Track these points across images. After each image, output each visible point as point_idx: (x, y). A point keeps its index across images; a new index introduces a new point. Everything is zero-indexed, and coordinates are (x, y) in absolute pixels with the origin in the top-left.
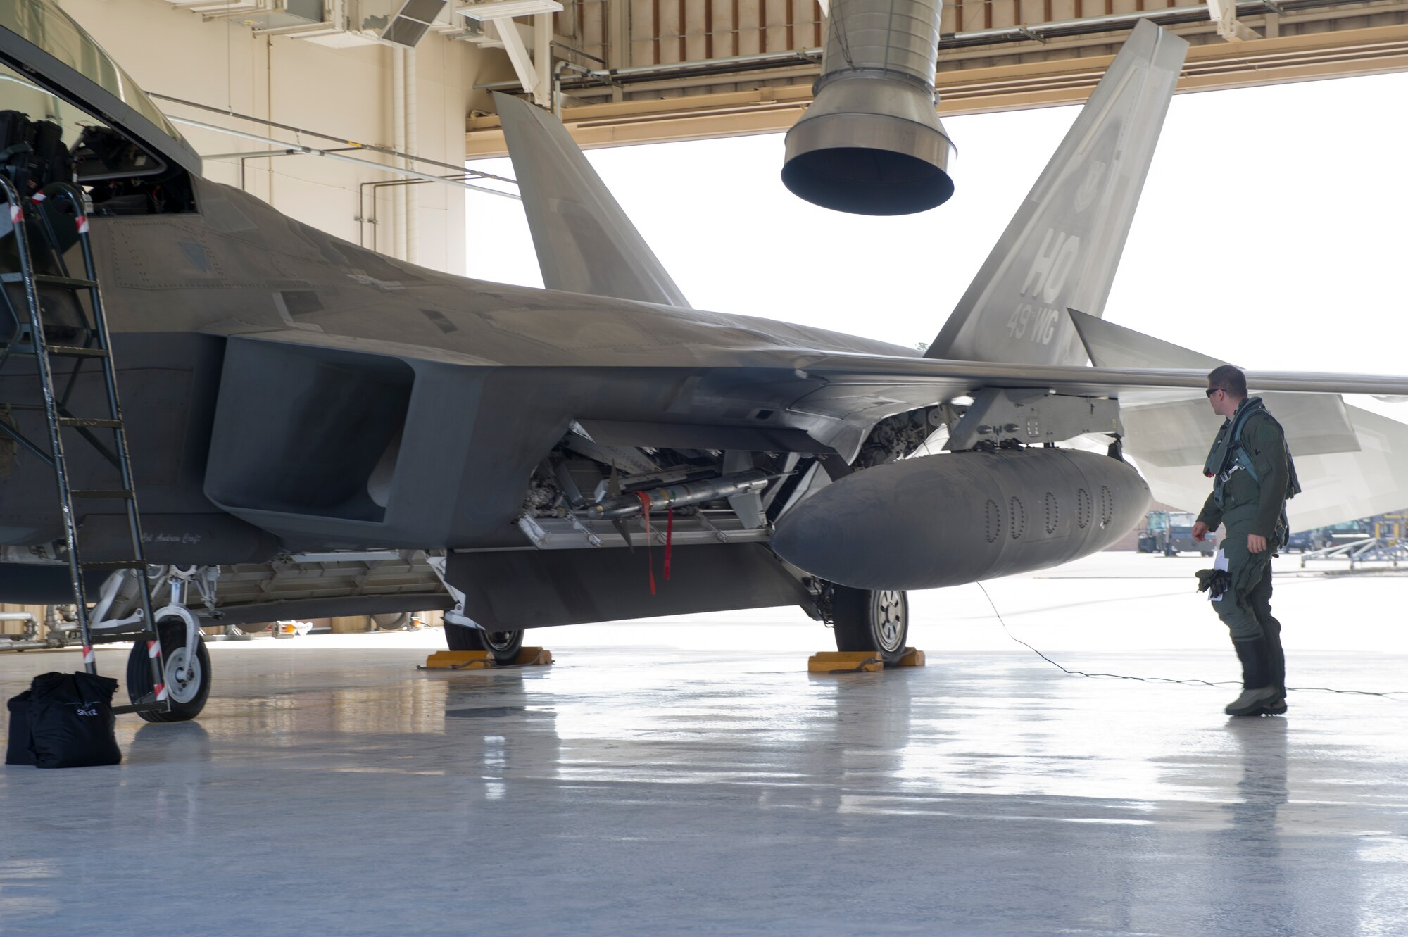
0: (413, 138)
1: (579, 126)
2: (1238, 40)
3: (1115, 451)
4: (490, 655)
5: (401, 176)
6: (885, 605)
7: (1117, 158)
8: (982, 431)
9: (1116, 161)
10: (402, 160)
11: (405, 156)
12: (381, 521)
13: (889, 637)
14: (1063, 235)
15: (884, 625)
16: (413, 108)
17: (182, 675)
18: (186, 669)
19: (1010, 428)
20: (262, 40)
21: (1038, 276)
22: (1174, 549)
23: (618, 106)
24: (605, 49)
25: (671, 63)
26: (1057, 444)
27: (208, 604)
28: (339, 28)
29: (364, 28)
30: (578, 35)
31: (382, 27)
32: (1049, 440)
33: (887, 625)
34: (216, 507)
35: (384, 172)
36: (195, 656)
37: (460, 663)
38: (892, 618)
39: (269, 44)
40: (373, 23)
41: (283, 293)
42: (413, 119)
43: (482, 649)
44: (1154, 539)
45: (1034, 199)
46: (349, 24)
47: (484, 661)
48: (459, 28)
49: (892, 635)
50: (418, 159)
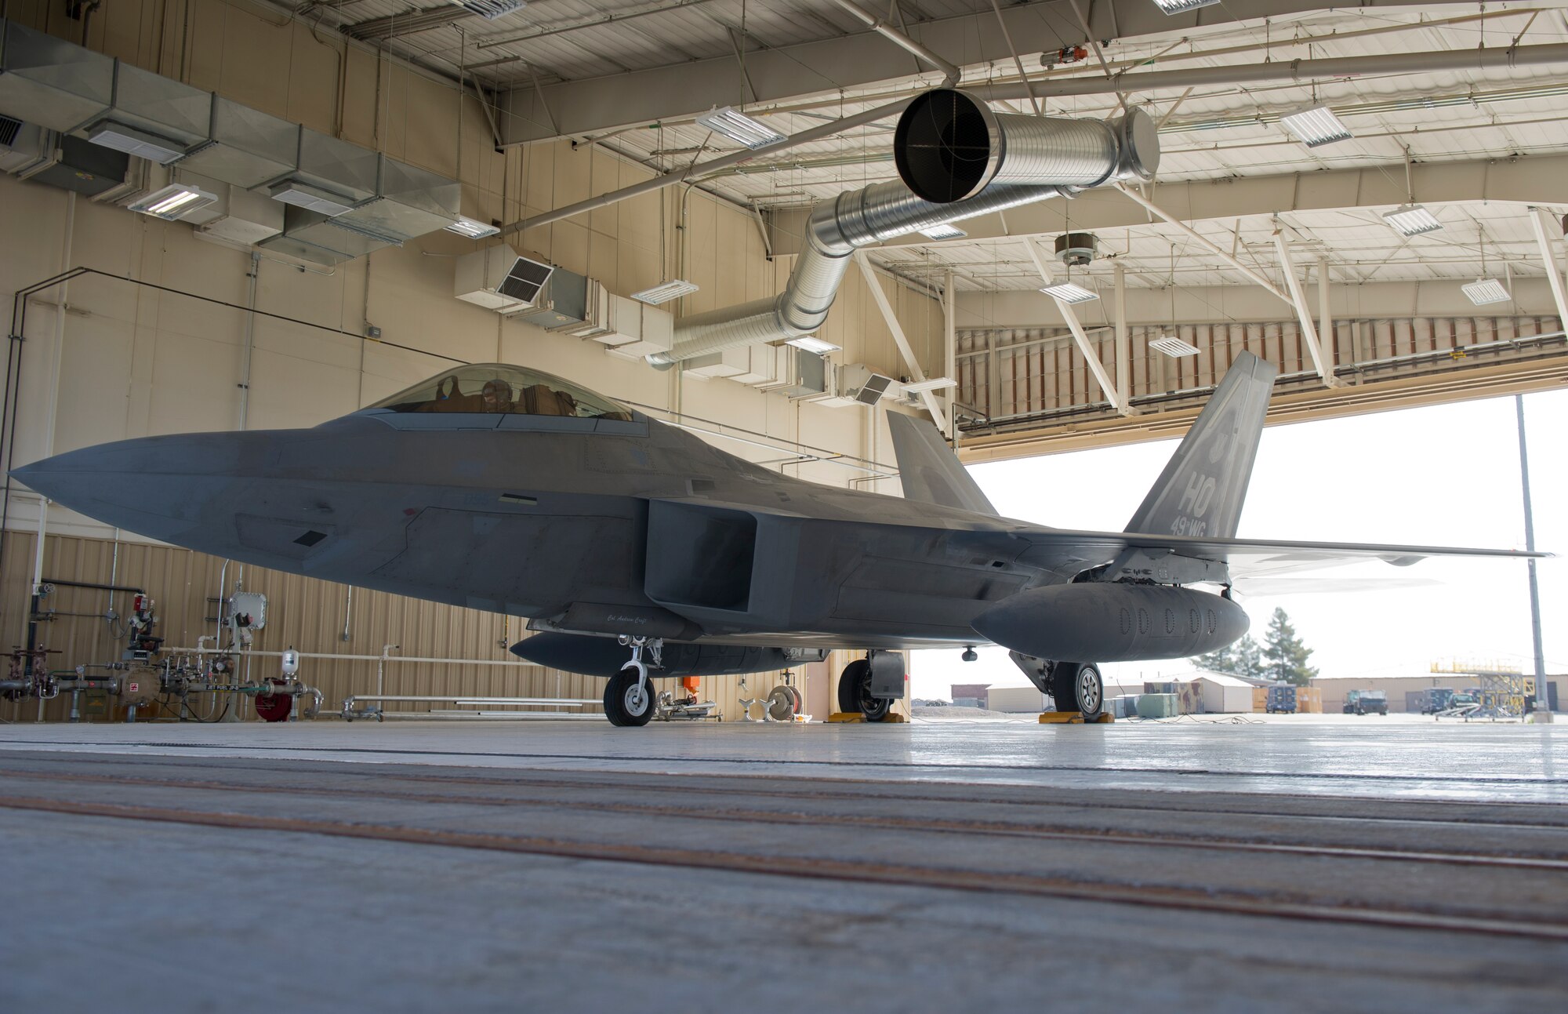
0: (878, 456)
1: (971, 449)
2: (1336, 387)
3: (1225, 594)
4: (864, 715)
5: (872, 474)
6: (1086, 685)
7: (1236, 432)
8: (1125, 571)
9: (1235, 435)
10: (872, 465)
11: (873, 463)
12: (746, 611)
13: (1089, 704)
14: (1203, 477)
15: (1085, 697)
16: (878, 440)
17: (636, 700)
18: (638, 696)
19: (1146, 572)
20: (795, 403)
21: (1188, 500)
22: (1363, 711)
23: (994, 437)
24: (988, 410)
25: (1023, 413)
26: (1182, 585)
27: (656, 662)
28: (833, 395)
29: (847, 395)
30: (973, 403)
31: (856, 394)
32: (1176, 581)
33: (1088, 697)
34: (655, 603)
35: (862, 472)
36: (643, 688)
37: (846, 720)
38: (1091, 693)
39: (798, 406)
40: (851, 392)
41: (692, 481)
42: (878, 446)
43: (860, 712)
44: (1352, 706)
45: (1182, 453)
46: (839, 394)
47: (861, 719)
48: (904, 399)
49: (1091, 703)
50: (881, 465)
